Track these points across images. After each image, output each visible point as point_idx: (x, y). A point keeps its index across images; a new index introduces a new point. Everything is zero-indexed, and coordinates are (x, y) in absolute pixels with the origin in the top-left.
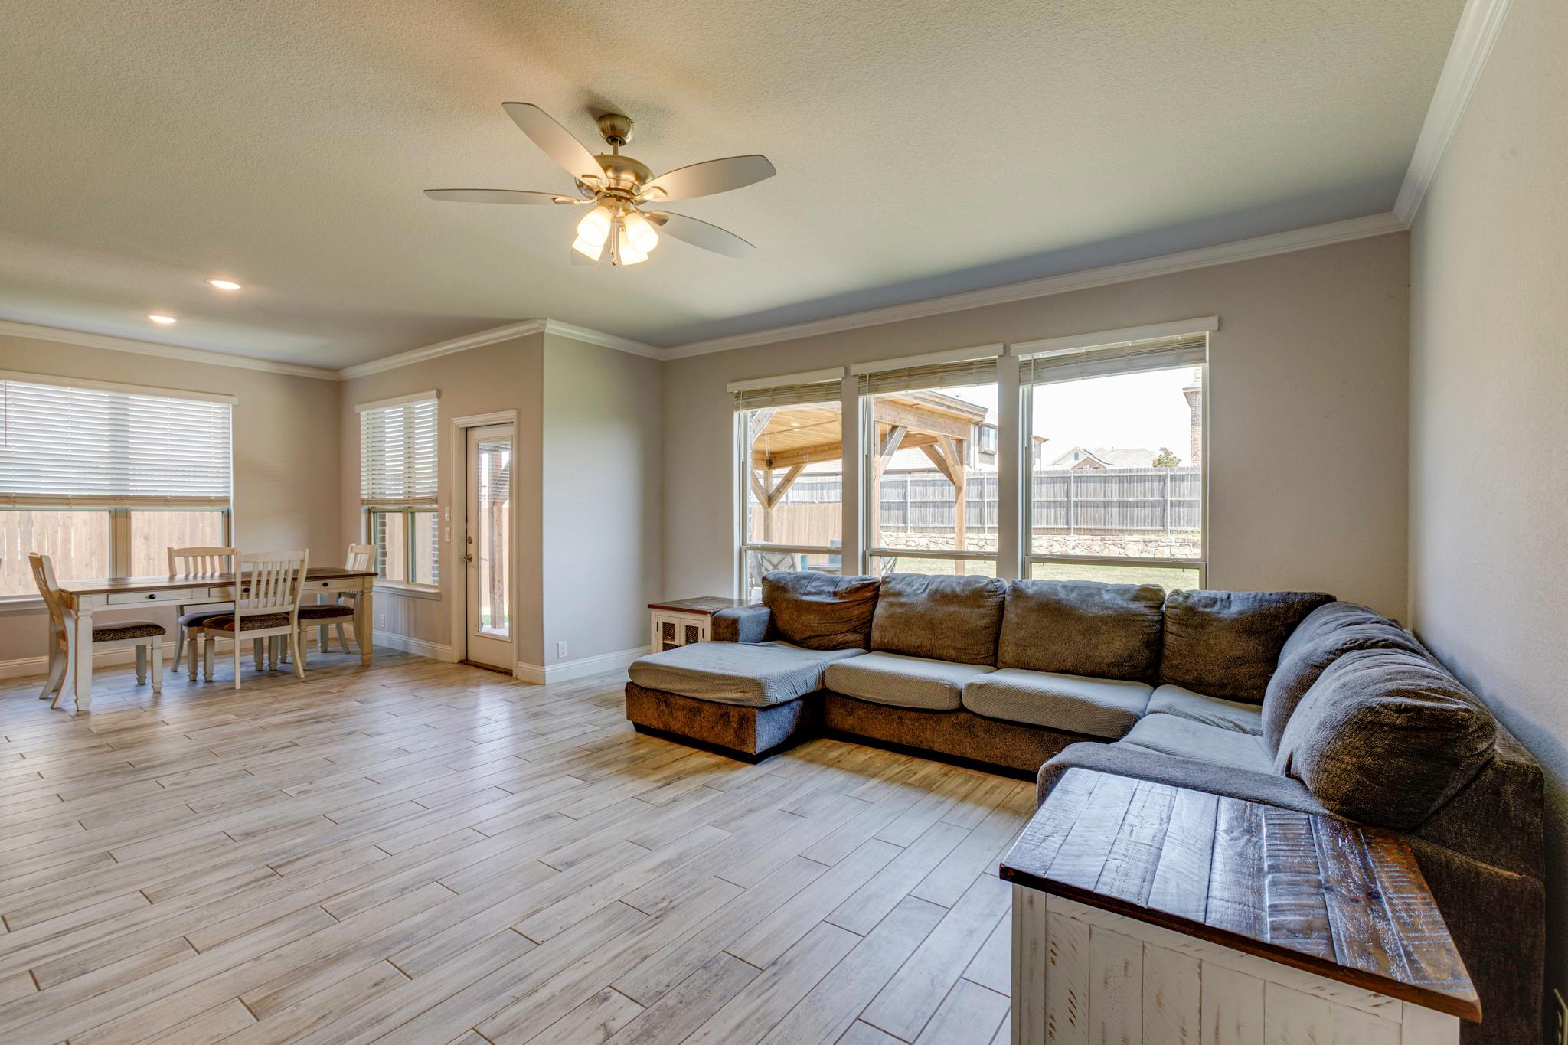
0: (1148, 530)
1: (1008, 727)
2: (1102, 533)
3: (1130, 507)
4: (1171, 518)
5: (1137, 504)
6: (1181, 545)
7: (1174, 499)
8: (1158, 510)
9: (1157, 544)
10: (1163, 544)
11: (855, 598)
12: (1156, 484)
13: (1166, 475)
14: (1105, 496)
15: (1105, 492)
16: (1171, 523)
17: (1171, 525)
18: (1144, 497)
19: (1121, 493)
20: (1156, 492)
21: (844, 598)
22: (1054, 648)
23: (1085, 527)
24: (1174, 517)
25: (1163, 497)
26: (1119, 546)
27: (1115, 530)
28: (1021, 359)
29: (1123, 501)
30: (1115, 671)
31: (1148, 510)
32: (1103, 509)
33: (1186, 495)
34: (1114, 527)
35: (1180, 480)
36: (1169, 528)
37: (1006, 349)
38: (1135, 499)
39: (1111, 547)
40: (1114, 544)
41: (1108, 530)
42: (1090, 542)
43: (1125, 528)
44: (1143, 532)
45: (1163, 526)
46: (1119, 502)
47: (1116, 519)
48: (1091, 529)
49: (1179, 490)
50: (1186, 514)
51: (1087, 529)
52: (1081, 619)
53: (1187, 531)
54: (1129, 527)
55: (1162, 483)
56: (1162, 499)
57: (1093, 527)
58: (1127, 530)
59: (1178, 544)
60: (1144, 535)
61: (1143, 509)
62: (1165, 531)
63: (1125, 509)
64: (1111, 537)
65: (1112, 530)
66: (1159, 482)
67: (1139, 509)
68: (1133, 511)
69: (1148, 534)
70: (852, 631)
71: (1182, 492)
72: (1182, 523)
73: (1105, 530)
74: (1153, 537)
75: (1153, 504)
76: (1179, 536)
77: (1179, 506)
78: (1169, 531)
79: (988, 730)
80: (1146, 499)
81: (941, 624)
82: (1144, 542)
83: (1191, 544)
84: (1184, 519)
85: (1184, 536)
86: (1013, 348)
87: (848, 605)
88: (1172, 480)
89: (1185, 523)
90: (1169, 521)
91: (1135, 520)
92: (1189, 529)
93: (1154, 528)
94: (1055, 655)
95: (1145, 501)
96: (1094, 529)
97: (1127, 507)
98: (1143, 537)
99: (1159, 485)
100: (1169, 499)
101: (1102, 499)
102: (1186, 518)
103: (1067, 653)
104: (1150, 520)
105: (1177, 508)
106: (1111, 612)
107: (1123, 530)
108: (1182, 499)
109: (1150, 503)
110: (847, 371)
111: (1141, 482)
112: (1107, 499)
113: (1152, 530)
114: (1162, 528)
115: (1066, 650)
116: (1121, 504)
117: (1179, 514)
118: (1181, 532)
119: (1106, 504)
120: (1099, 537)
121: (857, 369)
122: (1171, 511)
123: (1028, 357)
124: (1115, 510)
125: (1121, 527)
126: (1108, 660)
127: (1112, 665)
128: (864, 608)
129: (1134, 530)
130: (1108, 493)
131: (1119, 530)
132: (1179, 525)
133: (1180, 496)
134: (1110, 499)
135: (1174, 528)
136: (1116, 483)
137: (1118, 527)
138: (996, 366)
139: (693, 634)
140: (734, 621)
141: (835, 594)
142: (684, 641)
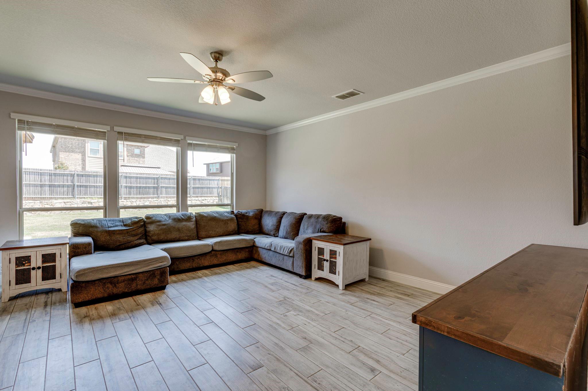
0: (65, 198)
1: (226, 251)
2: (40, 199)
3: (55, 187)
4: (77, 192)
5: (59, 186)
6: (82, 203)
7: (78, 184)
8: (70, 189)
9: (71, 203)
10: (74, 203)
11: (137, 226)
12: (69, 178)
13: (75, 174)
14: (41, 182)
15: (41, 180)
16: (77, 194)
17: (77, 195)
18: (63, 183)
19: (50, 180)
20: (69, 181)
21: (131, 226)
22: (217, 230)
23: (29, 196)
24: (78, 192)
25: (73, 183)
26: (51, 205)
27: (47, 198)
28: (189, 142)
30: (232, 233)
31: (65, 189)
32: (40, 188)
33: (84, 183)
34: (46, 196)
35: (81, 176)
36: (76, 196)
37: (185, 138)
38: (58, 184)
40: (47, 204)
41: (43, 198)
42: (33, 204)
43: (53, 197)
44: (63, 198)
45: (73, 196)
46: (50, 185)
47: (48, 193)
48: (32, 198)
49: (81, 180)
50: (84, 191)
51: (30, 198)
52: (223, 221)
53: (84, 198)
54: (55, 196)
55: (72, 177)
56: (72, 184)
57: (34, 196)
58: (54, 198)
59: (81, 203)
60: (64, 200)
61: (62, 188)
62: (74, 198)
63: (53, 188)
64: (46, 201)
65: (45, 198)
66: (71, 176)
67: (61, 188)
68: (57, 189)
69: (65, 199)
70: (140, 239)
71: (82, 181)
72: (82, 194)
73: (41, 198)
74: (68, 200)
75: (68, 186)
76: (81, 200)
77: (80, 187)
78: (76, 198)
79: (221, 254)
80: (64, 184)
81: (182, 229)
82: (64, 203)
83: (87, 203)
84: (83, 192)
85: (83, 200)
86: (187, 138)
87: (135, 229)
88: (77, 176)
89: (84, 195)
90: (76, 193)
91: (58, 193)
92: (85, 197)
93: (69, 196)
94: (218, 232)
95: (63, 185)
96: (35, 198)
97: (54, 187)
98: (63, 200)
99: (71, 178)
100: (76, 184)
102: (84, 192)
103: (220, 230)
104: (66, 193)
105: (80, 188)
106: (229, 218)
107: (52, 198)
108: (82, 184)
109: (66, 185)
110: (112, 129)
111: (61, 176)
112: (42, 183)
113: (68, 198)
114: (72, 197)
115: (221, 230)
116: (50, 186)
117: (81, 191)
118: (82, 198)
119: (42, 186)
120: (39, 201)
121: (117, 129)
122: (77, 189)
123: (191, 142)
124: (47, 189)
125: (51, 196)
126: (231, 230)
127: (232, 231)
128: (142, 229)
129: (58, 198)
130: (43, 179)
131: (50, 198)
132: (81, 195)
133: (81, 183)
134: (44, 183)
135: (78, 196)
136: (47, 176)
137: (49, 196)
138: (179, 142)
139: (50, 258)
140: (89, 244)
141: (125, 225)
142: (40, 264)
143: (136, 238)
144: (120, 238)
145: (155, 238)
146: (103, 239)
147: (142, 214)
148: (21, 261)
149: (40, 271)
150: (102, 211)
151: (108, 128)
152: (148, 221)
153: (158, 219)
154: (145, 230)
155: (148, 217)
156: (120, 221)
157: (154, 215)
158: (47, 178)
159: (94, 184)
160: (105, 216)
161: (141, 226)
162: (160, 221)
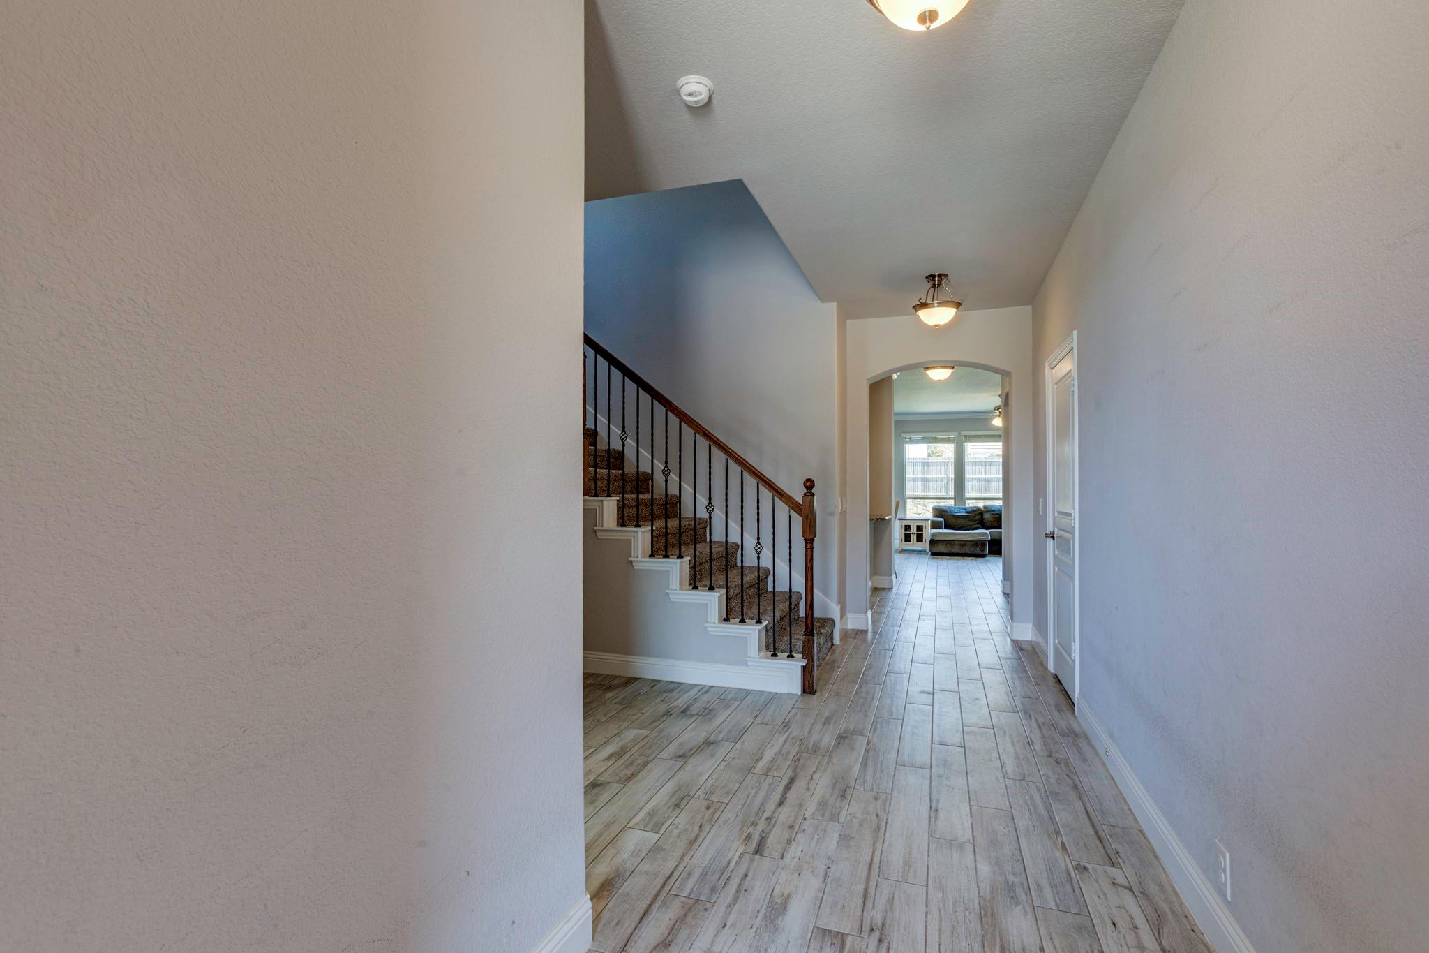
10: (935, 495)
11: (976, 513)
12: (943, 468)
14: (913, 474)
19: (923, 473)
21: (972, 513)
29: (924, 478)
39: (918, 506)
46: (922, 478)
47: (920, 488)
80: (938, 476)
101: (912, 476)
116: (923, 480)
124: (919, 483)
139: (920, 528)
140: (941, 522)
141: (967, 512)
142: (915, 531)
143: (975, 523)
144: (962, 522)
145: (988, 524)
146: (952, 521)
147: (981, 504)
148: (908, 528)
149: (915, 535)
150: (953, 501)
151: (957, 433)
152: (985, 510)
153: (993, 509)
154: (982, 518)
155: (985, 507)
156: (963, 509)
157: (990, 506)
158: (919, 469)
159: (972, 476)
160: (955, 505)
161: (979, 514)
162: (994, 511)
